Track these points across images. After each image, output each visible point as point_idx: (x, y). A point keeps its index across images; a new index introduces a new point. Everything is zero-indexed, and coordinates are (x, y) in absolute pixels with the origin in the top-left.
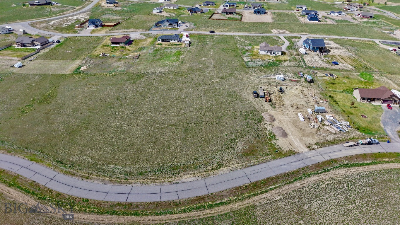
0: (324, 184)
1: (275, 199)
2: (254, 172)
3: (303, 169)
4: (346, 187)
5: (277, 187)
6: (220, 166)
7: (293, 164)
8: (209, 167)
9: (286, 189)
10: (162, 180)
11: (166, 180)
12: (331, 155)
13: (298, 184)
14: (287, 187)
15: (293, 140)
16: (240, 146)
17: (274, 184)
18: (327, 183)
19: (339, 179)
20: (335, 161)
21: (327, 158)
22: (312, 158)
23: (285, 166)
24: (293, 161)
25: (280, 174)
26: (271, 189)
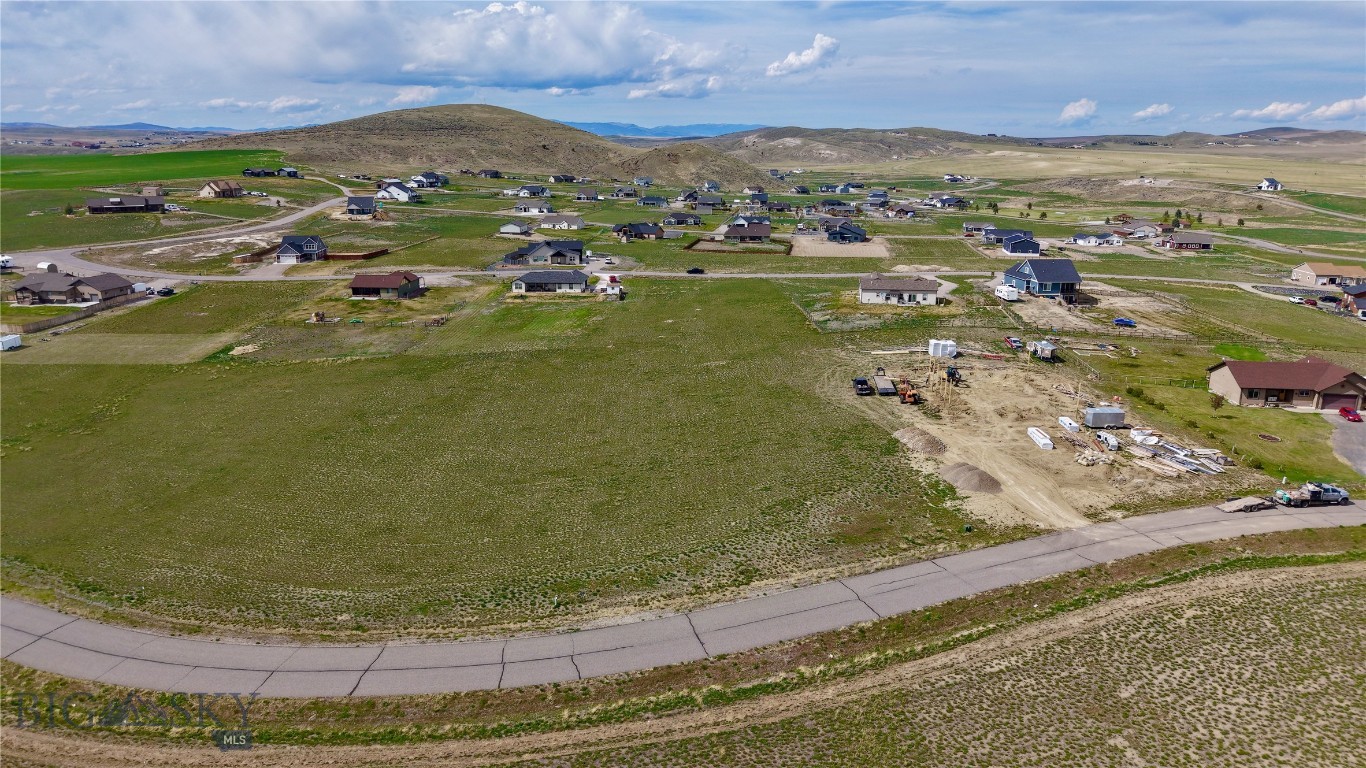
0: (1179, 616)
1: (988, 669)
2: (889, 587)
3: (1083, 574)
4: (1270, 625)
5: (989, 632)
6: (747, 574)
7: (1039, 559)
8: (706, 580)
9: (1030, 636)
10: (512, 626)
11: (527, 625)
12: (1181, 533)
13: (1075, 620)
14: (1032, 630)
15: (1026, 497)
16: (821, 517)
17: (975, 623)
18: (1190, 613)
19: (1238, 601)
20: (1204, 549)
21: (1169, 541)
22: (1111, 543)
23: (1008, 568)
24: (1036, 552)
25: (995, 591)
26: (969, 639)
